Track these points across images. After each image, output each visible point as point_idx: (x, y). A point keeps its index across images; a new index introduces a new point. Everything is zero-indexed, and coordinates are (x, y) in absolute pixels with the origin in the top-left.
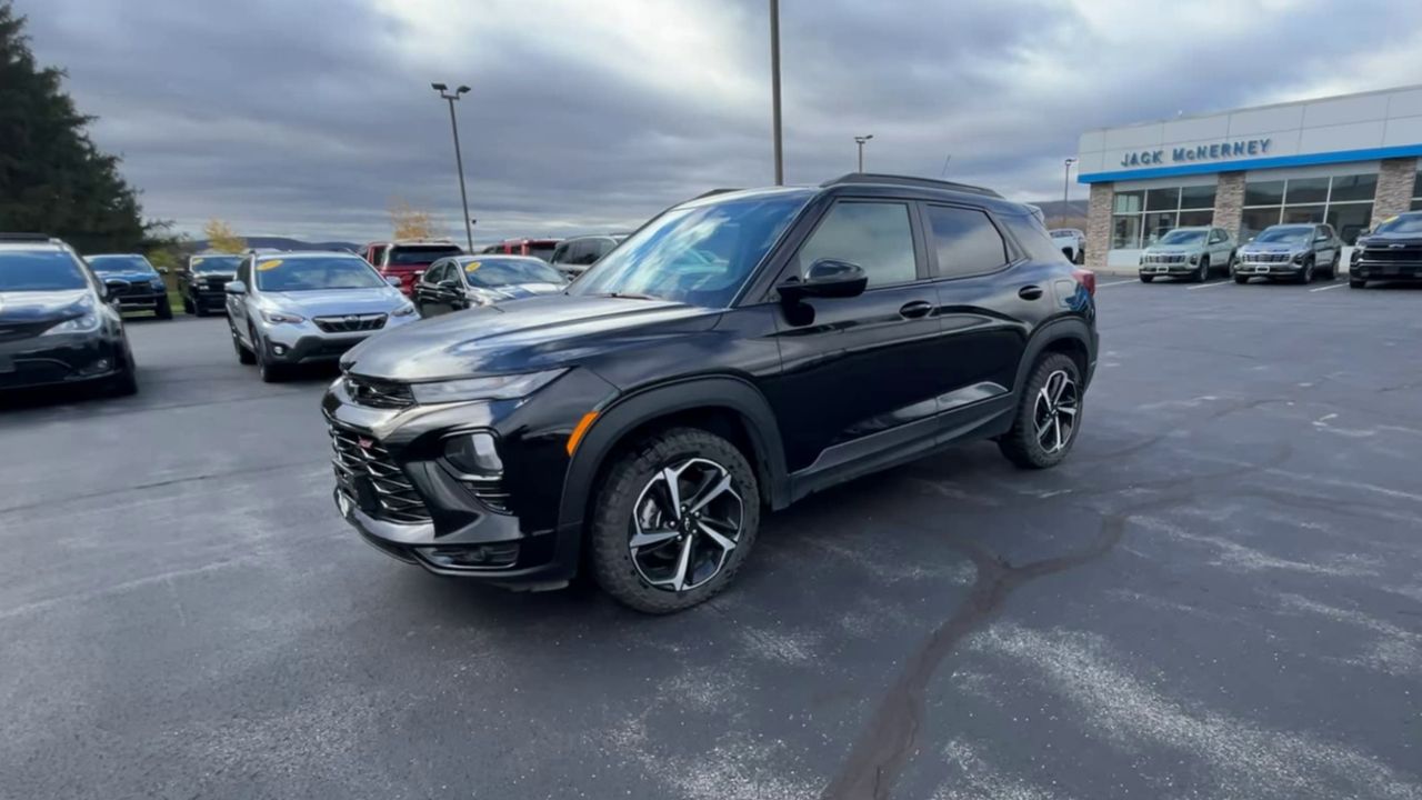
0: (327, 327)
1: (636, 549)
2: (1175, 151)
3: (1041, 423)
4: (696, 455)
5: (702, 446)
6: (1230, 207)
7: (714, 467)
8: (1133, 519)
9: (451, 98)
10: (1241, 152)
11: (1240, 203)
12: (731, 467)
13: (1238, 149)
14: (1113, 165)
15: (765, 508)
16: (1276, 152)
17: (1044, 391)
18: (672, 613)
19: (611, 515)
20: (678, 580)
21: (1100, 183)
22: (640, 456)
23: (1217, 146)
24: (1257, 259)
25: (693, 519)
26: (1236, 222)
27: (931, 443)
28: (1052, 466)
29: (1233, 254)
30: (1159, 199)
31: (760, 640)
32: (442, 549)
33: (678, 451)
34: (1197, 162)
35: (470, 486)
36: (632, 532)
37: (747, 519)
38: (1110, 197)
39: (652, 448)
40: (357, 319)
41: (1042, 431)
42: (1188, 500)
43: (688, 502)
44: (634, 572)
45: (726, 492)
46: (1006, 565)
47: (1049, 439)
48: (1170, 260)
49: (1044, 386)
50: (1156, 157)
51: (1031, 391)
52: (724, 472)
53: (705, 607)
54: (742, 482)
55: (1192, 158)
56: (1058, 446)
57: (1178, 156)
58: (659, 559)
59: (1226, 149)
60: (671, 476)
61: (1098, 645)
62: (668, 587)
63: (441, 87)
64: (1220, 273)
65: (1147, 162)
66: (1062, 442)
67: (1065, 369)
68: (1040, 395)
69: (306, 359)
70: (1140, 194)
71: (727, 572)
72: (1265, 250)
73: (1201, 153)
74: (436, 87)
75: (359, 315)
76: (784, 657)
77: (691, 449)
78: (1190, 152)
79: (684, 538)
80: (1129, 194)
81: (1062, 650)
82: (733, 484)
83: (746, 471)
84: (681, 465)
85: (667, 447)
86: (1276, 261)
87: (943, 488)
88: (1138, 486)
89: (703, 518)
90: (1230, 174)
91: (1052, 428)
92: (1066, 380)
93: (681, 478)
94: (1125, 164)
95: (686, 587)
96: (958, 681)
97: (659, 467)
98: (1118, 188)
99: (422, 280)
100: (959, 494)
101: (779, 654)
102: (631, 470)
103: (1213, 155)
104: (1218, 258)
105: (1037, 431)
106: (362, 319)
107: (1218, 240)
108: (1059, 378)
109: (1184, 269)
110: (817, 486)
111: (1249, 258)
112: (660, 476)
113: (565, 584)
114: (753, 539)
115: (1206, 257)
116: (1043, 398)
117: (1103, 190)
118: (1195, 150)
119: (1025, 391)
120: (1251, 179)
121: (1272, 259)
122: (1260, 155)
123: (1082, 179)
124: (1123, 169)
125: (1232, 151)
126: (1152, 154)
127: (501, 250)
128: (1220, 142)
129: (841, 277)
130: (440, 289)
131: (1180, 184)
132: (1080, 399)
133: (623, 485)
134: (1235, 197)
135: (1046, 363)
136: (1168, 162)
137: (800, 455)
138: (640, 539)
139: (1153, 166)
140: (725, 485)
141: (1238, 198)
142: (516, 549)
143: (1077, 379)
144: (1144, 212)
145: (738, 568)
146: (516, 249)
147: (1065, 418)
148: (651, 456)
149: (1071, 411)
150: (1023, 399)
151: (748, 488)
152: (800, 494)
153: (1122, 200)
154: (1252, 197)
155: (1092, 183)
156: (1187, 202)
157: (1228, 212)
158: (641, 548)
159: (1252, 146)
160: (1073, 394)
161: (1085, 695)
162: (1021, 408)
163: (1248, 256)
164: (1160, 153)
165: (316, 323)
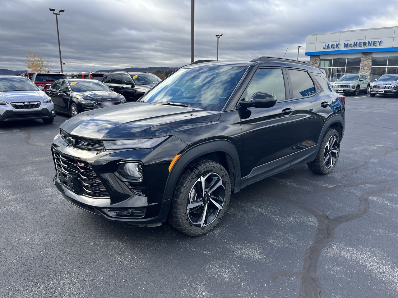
0: (16, 107)
1: (189, 210)
2: (345, 44)
3: (326, 157)
4: (211, 171)
5: (214, 167)
6: (366, 66)
7: (217, 176)
8: (371, 198)
9: (56, 14)
10: (371, 45)
11: (370, 65)
12: (223, 176)
13: (370, 44)
14: (320, 49)
15: (232, 192)
16: (384, 46)
17: (328, 143)
18: (199, 236)
19: (182, 196)
20: (202, 223)
21: (314, 55)
22: (192, 171)
23: (361, 42)
24: (379, 87)
25: (208, 197)
26: (369, 72)
27: (289, 165)
28: (328, 174)
29: (369, 85)
30: (337, 63)
31: (239, 249)
32: (112, 209)
33: (206, 169)
34: (353, 48)
35: (127, 183)
36: (188, 203)
37: (227, 197)
38: (318, 61)
39: (197, 168)
40: (29, 104)
41: (326, 159)
42: (390, 190)
43: (207, 190)
44: (187, 220)
45: (221, 186)
46: (327, 218)
47: (328, 163)
48: (344, 87)
49: (327, 142)
50: (337, 46)
51: (323, 144)
52: (220, 178)
53: (211, 234)
54: (226, 182)
55: (351, 47)
56: (331, 166)
57: (346, 46)
58: (196, 214)
59: (365, 43)
60: (203, 179)
61: (379, 254)
62: (199, 225)
63: (53, 10)
64: (364, 92)
65: (333, 48)
66: (332, 164)
67: (335, 135)
68: (326, 145)
69: (7, 120)
70: (330, 60)
71: (219, 218)
72: (382, 84)
73: (355, 45)
74: (51, 10)
75: (29, 102)
76: (252, 257)
77: (210, 169)
78: (351, 44)
79: (205, 205)
80: (325, 60)
81: (366, 256)
82: (223, 183)
83: (227, 178)
84: (206, 175)
85: (202, 168)
86: (387, 88)
87: (287, 182)
88: (368, 183)
89: (212, 197)
90: (367, 53)
91: (329, 158)
92: (335, 139)
93: (206, 180)
94: (324, 48)
95: (204, 225)
96: (330, 270)
97: (199, 176)
98: (321, 58)
99: (50, 88)
100: (295, 185)
101: (249, 255)
102: (189, 178)
103: (360, 46)
104: (363, 86)
105: (324, 160)
106: (31, 104)
107: (363, 79)
108: (333, 138)
109: (350, 91)
110: (250, 183)
111: (376, 87)
112: (199, 180)
113: (160, 224)
114: (228, 205)
115: (358, 86)
116: (327, 146)
117: (315, 58)
118: (353, 44)
119: (321, 144)
120: (374, 55)
121: (385, 87)
122: (378, 47)
123: (307, 54)
124: (324, 50)
125: (367, 45)
126: (335, 45)
127: (80, 76)
128: (363, 41)
129: (267, 99)
130: (60, 92)
131: (347, 57)
132: (339, 147)
133: (186, 184)
134: (368, 63)
135: (329, 133)
136: (342, 48)
137: (245, 171)
138: (191, 206)
139: (336, 49)
140: (220, 183)
141: (370, 63)
142: (145, 210)
143: (339, 139)
144: (332, 68)
145: (223, 217)
146: (86, 76)
147: (334, 154)
148: (197, 172)
149: (336, 152)
150: (320, 147)
151: (228, 184)
152: (243, 186)
153: (322, 62)
154: (374, 63)
155: (311, 56)
156: (349, 64)
157: (366, 68)
158: (191, 209)
159: (375, 42)
160: (337, 145)
161: (383, 277)
162: (319, 150)
163: (376, 86)
164: (339, 44)
165: (12, 105)
